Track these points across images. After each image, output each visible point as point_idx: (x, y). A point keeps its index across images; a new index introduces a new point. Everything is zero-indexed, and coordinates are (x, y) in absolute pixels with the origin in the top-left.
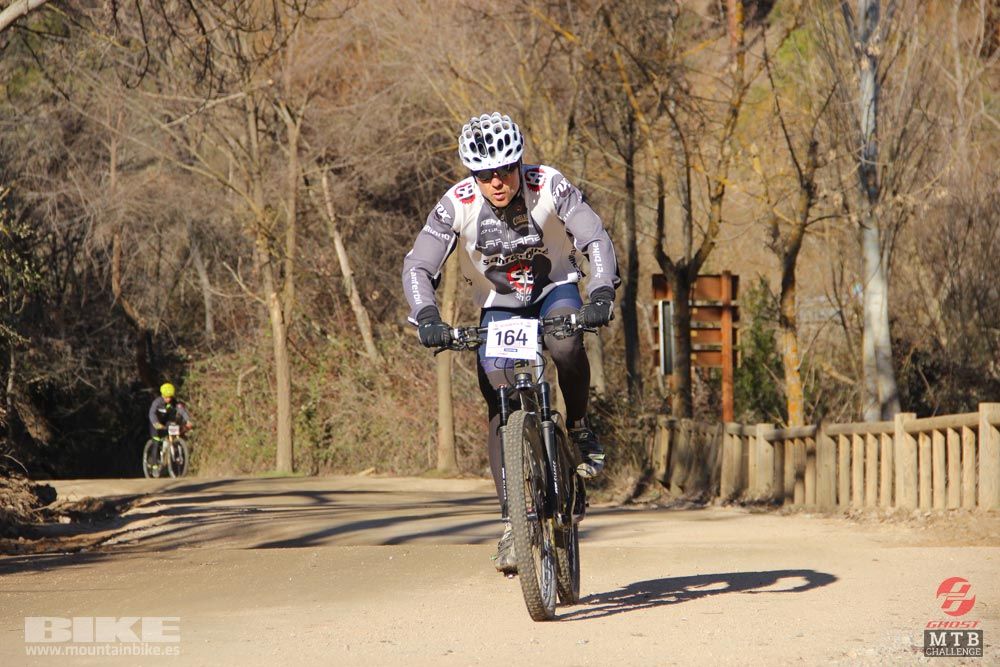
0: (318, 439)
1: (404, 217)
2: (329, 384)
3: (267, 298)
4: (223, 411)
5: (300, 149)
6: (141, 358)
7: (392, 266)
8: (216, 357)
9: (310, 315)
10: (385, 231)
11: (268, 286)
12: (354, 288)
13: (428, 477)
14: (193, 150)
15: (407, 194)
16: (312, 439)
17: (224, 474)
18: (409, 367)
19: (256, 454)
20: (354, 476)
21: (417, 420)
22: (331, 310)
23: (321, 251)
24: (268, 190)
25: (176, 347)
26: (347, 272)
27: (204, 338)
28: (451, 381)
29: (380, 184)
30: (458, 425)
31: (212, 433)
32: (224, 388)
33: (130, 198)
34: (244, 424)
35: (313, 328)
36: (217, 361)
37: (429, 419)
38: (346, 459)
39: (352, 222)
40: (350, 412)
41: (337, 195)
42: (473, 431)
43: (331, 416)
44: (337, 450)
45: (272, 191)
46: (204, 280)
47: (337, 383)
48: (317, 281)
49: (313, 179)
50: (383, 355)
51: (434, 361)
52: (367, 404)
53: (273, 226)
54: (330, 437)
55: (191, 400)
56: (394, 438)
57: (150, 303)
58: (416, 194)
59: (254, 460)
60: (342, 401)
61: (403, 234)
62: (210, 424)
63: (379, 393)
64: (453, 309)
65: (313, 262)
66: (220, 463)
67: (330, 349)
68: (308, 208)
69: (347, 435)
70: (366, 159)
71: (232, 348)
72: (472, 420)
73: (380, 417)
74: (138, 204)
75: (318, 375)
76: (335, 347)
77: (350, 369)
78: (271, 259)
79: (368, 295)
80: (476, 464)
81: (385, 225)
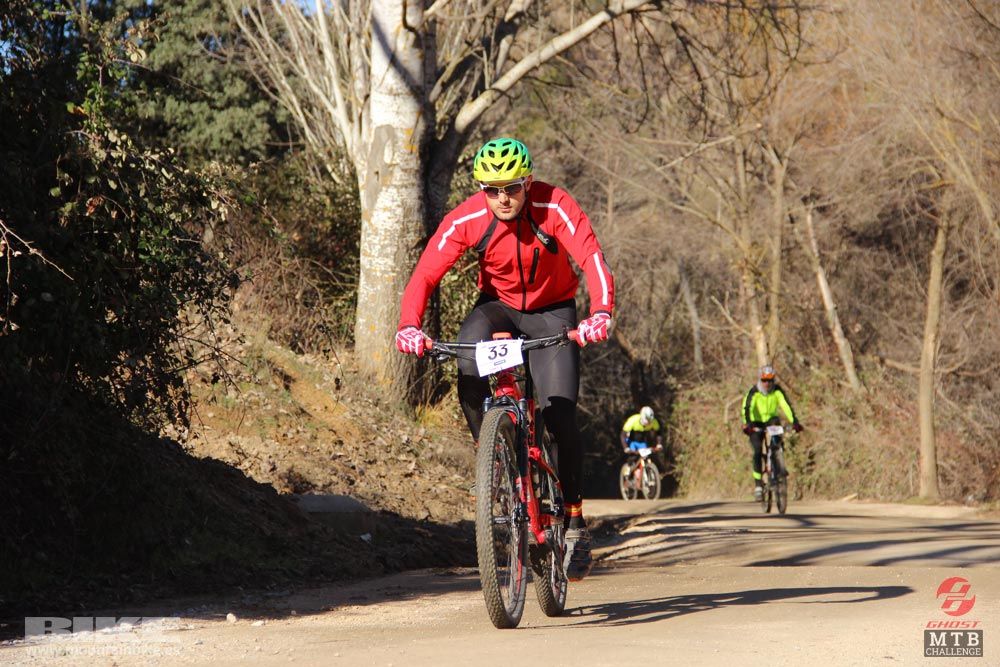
0: (802, 465)
1: (886, 253)
2: (812, 413)
3: (753, 332)
4: (711, 437)
5: (786, 189)
6: (634, 386)
7: (874, 300)
8: (704, 386)
9: (794, 345)
10: (868, 267)
11: (754, 319)
12: (837, 320)
13: (910, 504)
14: (684, 191)
15: (889, 231)
16: (796, 466)
17: (712, 497)
18: (890, 397)
19: (743, 479)
20: (838, 502)
21: (899, 448)
22: (814, 342)
23: (805, 285)
24: (755, 228)
25: (666, 377)
26: (829, 305)
27: (692, 369)
28: (934, 411)
29: (863, 221)
30: (940, 454)
31: (700, 459)
32: (712, 415)
33: (626, 237)
34: (731, 450)
35: (795, 359)
36: (705, 390)
37: (910, 447)
38: (829, 485)
39: (835, 258)
40: (833, 440)
41: (821, 233)
42: (954, 459)
43: (813, 442)
44: (820, 476)
45: (758, 229)
46: (693, 313)
47: (820, 412)
48: (800, 314)
49: (798, 217)
50: (865, 385)
51: (915, 392)
52: (849, 432)
53: (759, 262)
54: (812, 463)
55: (681, 427)
56: (876, 466)
57: (642, 335)
58: (899, 230)
59: (740, 484)
60: (825, 429)
61: (886, 269)
62: (698, 450)
63: (861, 421)
64: (935, 341)
65: (797, 296)
66: (708, 486)
67: (813, 380)
68: (792, 245)
69: (830, 461)
70: (850, 197)
71: (719, 378)
72: (953, 449)
73: (862, 445)
74: (633, 242)
75: (803, 404)
76: (818, 378)
77: (832, 399)
78: (758, 294)
79: (850, 328)
80: (958, 492)
81: (866, 261)
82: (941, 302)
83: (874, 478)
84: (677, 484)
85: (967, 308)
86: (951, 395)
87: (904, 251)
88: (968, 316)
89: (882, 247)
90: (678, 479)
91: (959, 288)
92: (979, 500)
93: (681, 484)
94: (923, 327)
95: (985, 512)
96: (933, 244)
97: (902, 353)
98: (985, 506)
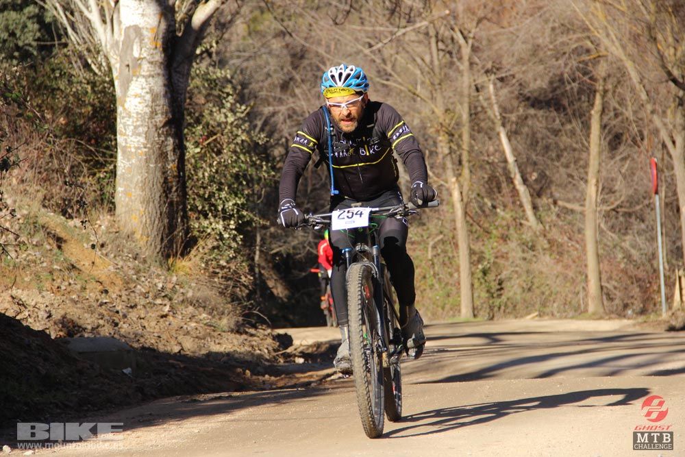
0: (493, 291)
1: (555, 113)
2: (499, 247)
3: (449, 183)
5: (471, 64)
7: (547, 152)
9: (483, 193)
10: (541, 125)
11: (449, 173)
12: (517, 170)
13: (581, 319)
14: (389, 68)
15: (557, 95)
16: (488, 291)
18: (563, 232)
19: (445, 304)
20: (522, 320)
21: (571, 274)
22: (499, 189)
23: (490, 142)
24: (447, 97)
26: (511, 159)
28: (597, 242)
29: (535, 87)
30: (604, 277)
32: (418, 253)
34: (434, 281)
35: (485, 204)
36: (412, 232)
37: (580, 272)
38: (515, 306)
39: (514, 119)
40: (517, 269)
41: (501, 99)
42: (616, 281)
43: (502, 272)
44: (508, 299)
45: (450, 97)
47: (506, 246)
48: (487, 167)
49: (482, 87)
50: (541, 223)
51: (583, 227)
52: (530, 262)
53: (452, 125)
54: (502, 289)
56: (553, 289)
58: (565, 94)
59: (443, 308)
61: (555, 127)
63: (539, 253)
64: (597, 185)
65: (484, 152)
67: (499, 220)
68: (479, 109)
69: (516, 287)
70: (524, 68)
71: (424, 221)
72: (615, 273)
73: (541, 273)
75: (491, 240)
76: (503, 218)
77: (516, 235)
78: (451, 151)
79: (528, 176)
80: (620, 308)
81: (540, 120)
82: (600, 153)
83: (551, 299)
85: (622, 156)
86: (612, 228)
87: (569, 111)
88: (623, 163)
89: (552, 109)
91: (615, 141)
92: (637, 314)
94: (586, 173)
95: (640, 324)
96: (592, 105)
97: (570, 196)
98: (641, 319)
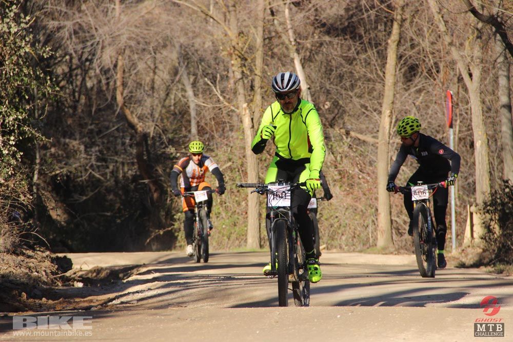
1: (351, 42)
3: (240, 109)
6: (139, 156)
7: (341, 81)
10: (336, 53)
11: (241, 98)
12: (310, 99)
13: (369, 253)
15: (353, 22)
18: (354, 163)
19: (231, 233)
21: (361, 207)
23: (283, 69)
24: (241, 20)
25: (167, 147)
26: (304, 87)
29: (332, 14)
30: (394, 211)
33: (131, 26)
34: (221, 209)
37: (370, 206)
39: (309, 46)
41: (297, 24)
45: (244, 20)
46: (190, 93)
49: (278, 11)
50: (333, 153)
51: (374, 159)
53: (245, 49)
56: (342, 222)
57: (146, 111)
58: (362, 22)
59: (229, 238)
61: (350, 55)
64: (390, 116)
68: (273, 34)
74: (137, 31)
78: (243, 76)
79: (321, 105)
80: (409, 243)
81: (335, 48)
82: (395, 84)
83: (340, 231)
84: (176, 238)
85: (417, 88)
87: (365, 40)
88: (417, 96)
89: (348, 37)
90: (176, 234)
91: (410, 72)
93: (179, 238)
94: (381, 104)
96: (390, 34)
97: (363, 126)
